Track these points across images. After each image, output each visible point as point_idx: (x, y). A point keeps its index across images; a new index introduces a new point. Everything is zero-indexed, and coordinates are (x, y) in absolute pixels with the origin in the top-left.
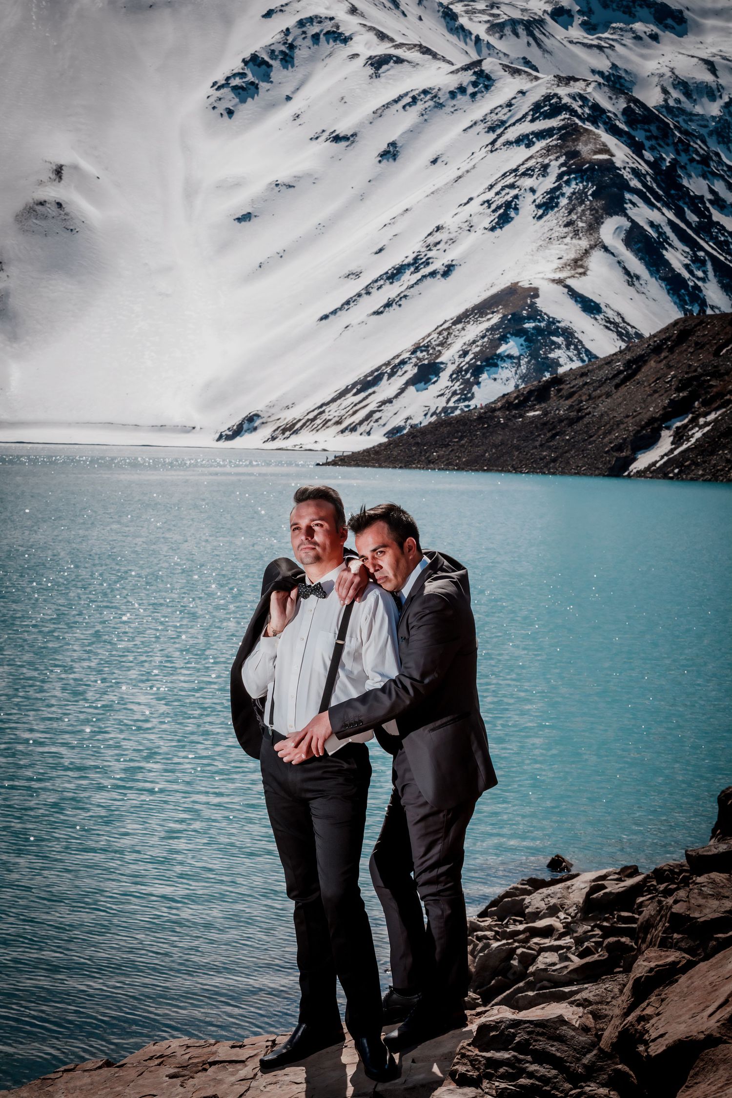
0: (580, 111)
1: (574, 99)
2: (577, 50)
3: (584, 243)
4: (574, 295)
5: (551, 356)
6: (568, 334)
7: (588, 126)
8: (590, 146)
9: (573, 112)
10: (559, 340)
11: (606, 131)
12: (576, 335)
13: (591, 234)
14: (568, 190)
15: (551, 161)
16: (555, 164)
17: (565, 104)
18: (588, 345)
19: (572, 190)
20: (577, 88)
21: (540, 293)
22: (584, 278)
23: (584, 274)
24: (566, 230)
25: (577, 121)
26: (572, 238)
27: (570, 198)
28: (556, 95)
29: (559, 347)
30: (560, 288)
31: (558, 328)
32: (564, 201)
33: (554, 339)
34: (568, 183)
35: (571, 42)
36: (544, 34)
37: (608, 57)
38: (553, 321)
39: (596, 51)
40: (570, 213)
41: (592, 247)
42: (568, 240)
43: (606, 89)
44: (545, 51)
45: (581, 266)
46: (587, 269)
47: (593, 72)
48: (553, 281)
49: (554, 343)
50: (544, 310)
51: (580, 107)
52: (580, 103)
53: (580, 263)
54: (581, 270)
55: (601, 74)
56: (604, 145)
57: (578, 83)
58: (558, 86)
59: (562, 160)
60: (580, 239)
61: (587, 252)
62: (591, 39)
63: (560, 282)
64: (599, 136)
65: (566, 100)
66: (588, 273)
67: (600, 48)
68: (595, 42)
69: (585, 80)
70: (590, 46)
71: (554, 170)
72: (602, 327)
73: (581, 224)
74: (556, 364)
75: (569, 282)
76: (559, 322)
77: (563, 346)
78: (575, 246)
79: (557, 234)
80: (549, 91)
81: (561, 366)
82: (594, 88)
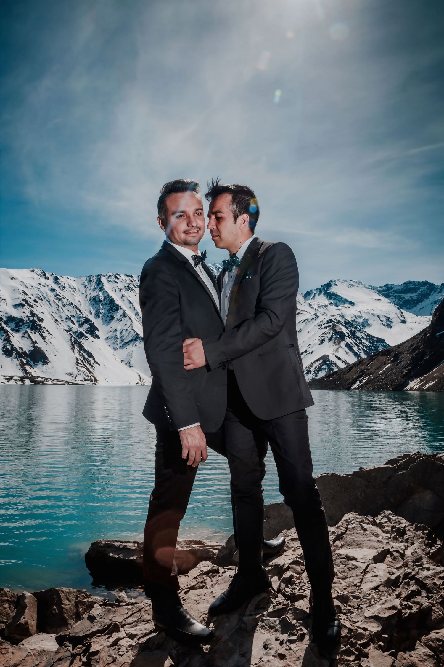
0: (336, 322)
1: (335, 319)
2: (335, 310)
3: (338, 347)
4: (336, 356)
6: (335, 364)
7: (337, 324)
8: (338, 328)
9: (334, 322)
12: (337, 364)
13: (339, 345)
14: (334, 337)
15: (331, 331)
18: (339, 366)
20: (335, 317)
21: (330, 356)
24: (334, 344)
25: (335, 324)
28: (331, 319)
29: (333, 366)
32: (333, 339)
34: (334, 335)
35: (333, 309)
36: (328, 308)
38: (332, 362)
40: (335, 341)
42: (334, 346)
43: (341, 317)
44: (329, 311)
50: (331, 359)
53: (337, 350)
54: (337, 352)
55: (339, 315)
56: (341, 328)
58: (331, 317)
59: (333, 331)
61: (338, 348)
62: (337, 308)
63: (333, 354)
64: (340, 326)
65: (333, 320)
66: (339, 352)
67: (339, 310)
71: (331, 333)
72: (342, 362)
73: (337, 343)
74: (333, 369)
75: (335, 354)
77: (335, 366)
78: (336, 347)
79: (332, 345)
82: (338, 317)
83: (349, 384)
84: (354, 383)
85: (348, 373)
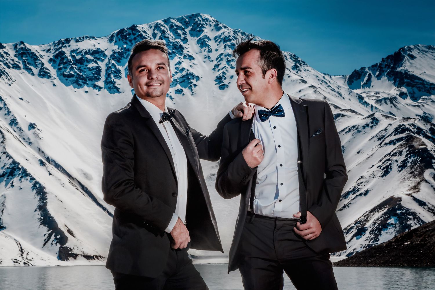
0: (413, 130)
1: (410, 125)
2: (410, 108)
3: (418, 180)
4: (415, 199)
5: (408, 223)
6: (414, 214)
7: (416, 135)
8: (418, 143)
9: (410, 131)
10: (411, 217)
11: (423, 137)
12: (417, 215)
13: (420, 176)
14: (410, 160)
15: (403, 149)
16: (404, 151)
17: (407, 128)
18: (422, 218)
19: (412, 160)
20: (411, 121)
21: (402, 199)
22: (418, 193)
23: (419, 191)
24: (410, 175)
25: (412, 134)
26: (413, 178)
27: (411, 163)
28: (403, 125)
29: (411, 219)
30: (409, 197)
31: (410, 212)
32: (409, 164)
33: (409, 216)
34: (410, 157)
35: (407, 105)
36: (397, 103)
37: (422, 110)
38: (408, 210)
39: (417, 107)
40: (411, 169)
41: (421, 181)
42: (411, 179)
43: (422, 121)
44: (398, 109)
45: (417, 188)
46: (420, 190)
47: (417, 115)
48: (407, 194)
49: (409, 218)
50: (404, 206)
51: (413, 128)
52: (413, 127)
53: (417, 187)
54: (417, 190)
55: (419, 116)
56: (423, 142)
58: (404, 121)
59: (407, 149)
60: (416, 178)
61: (419, 183)
62: (415, 103)
63: (409, 195)
64: (420, 139)
65: (407, 126)
66: (420, 191)
67: (419, 106)
68: (417, 104)
69: (414, 119)
70: (415, 106)
71: (404, 153)
72: (427, 211)
73: (416, 173)
74: (410, 226)
75: (413, 195)
76: (410, 210)
77: (412, 219)
78: (414, 181)
79: (407, 177)
80: (400, 123)
81: (412, 227)
82: (418, 121)
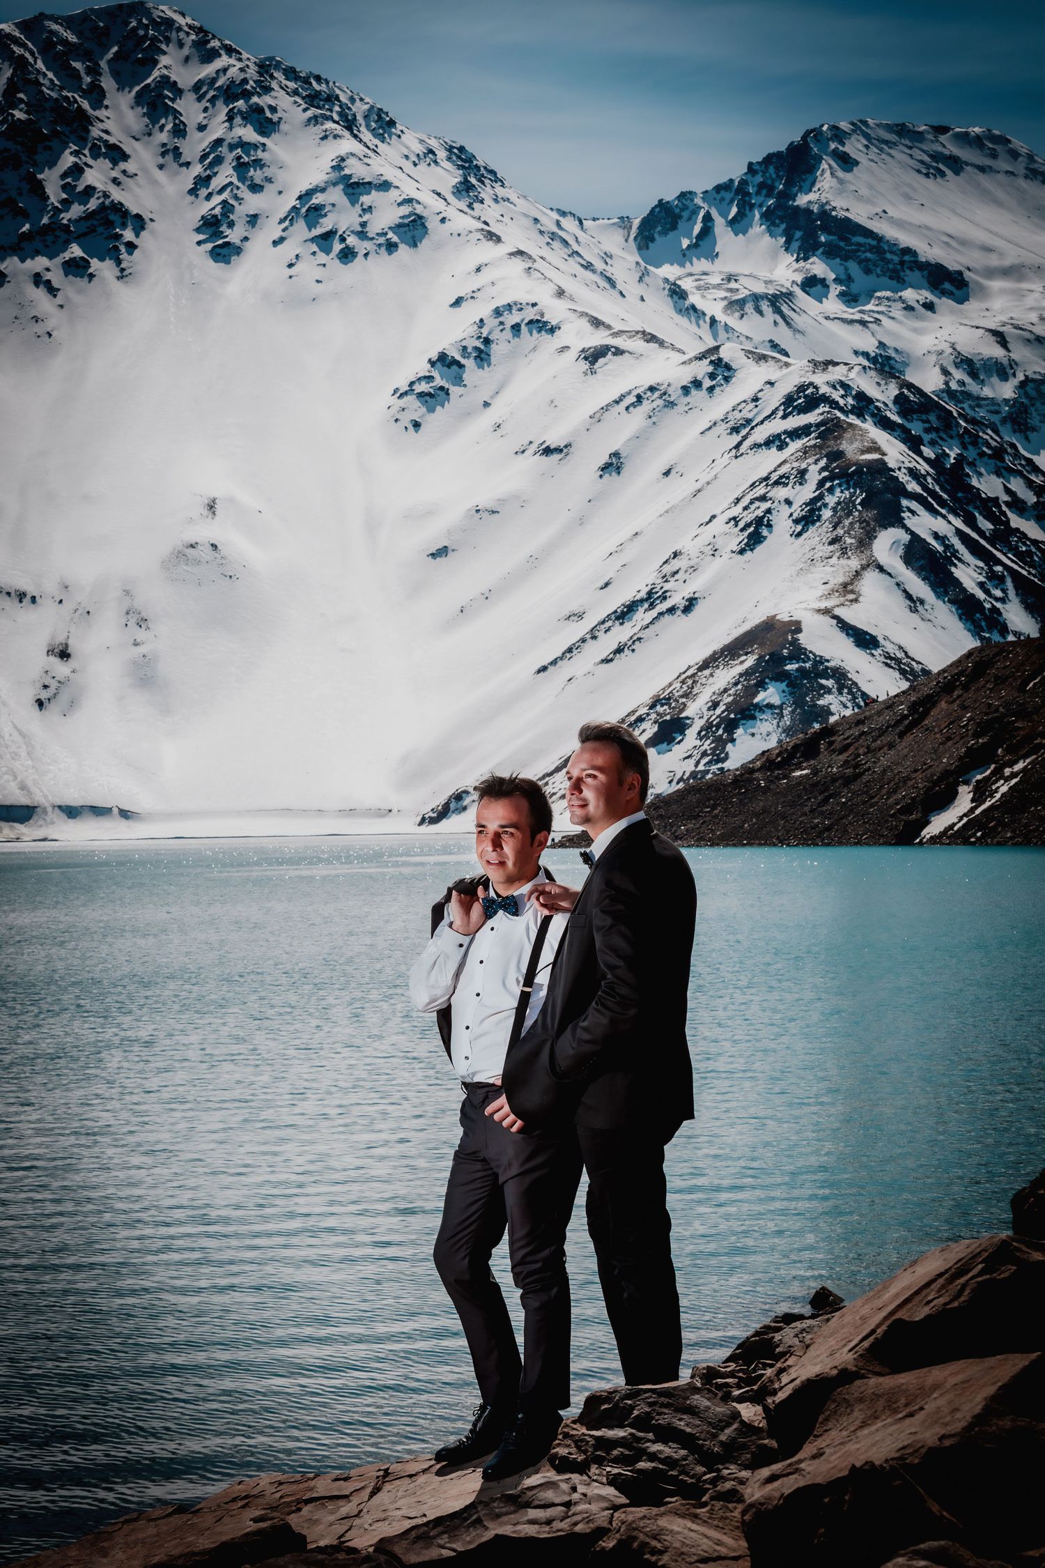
0: (842, 402)
1: (834, 387)
2: (837, 328)
3: (854, 563)
4: (846, 627)
5: (820, 702)
6: (840, 675)
7: (852, 419)
8: (857, 445)
9: (834, 404)
10: (829, 683)
11: (875, 425)
12: (849, 675)
13: (862, 552)
14: (831, 500)
15: (809, 465)
16: (814, 469)
17: (824, 395)
18: (865, 688)
19: (836, 500)
20: (837, 373)
21: (803, 627)
22: (855, 605)
23: (856, 600)
24: (831, 548)
25: (839, 414)
26: (839, 558)
27: (834, 509)
28: (811, 384)
29: (829, 691)
30: (827, 620)
31: (827, 668)
32: (827, 514)
33: (823, 682)
34: (831, 491)
35: (827, 318)
36: (794, 310)
37: (873, 334)
38: (820, 661)
39: (858, 327)
40: (835, 527)
41: (864, 568)
42: (834, 560)
43: (873, 373)
44: (796, 331)
45: (852, 592)
46: (859, 595)
47: (856, 353)
48: (819, 611)
49: (823, 687)
50: (809, 648)
51: (842, 397)
52: (842, 392)
53: (850, 587)
54: (851, 597)
55: (866, 355)
56: (874, 442)
57: (837, 368)
58: (814, 372)
59: (823, 462)
60: (849, 558)
61: (858, 574)
62: (852, 313)
63: (826, 611)
64: (866, 432)
65: (824, 389)
66: (861, 599)
67: (863, 323)
68: (857, 317)
69: (846, 364)
70: (851, 322)
71: (814, 476)
72: (881, 665)
73: (849, 541)
74: (827, 712)
75: (837, 612)
76: (828, 661)
77: (834, 690)
78: (843, 567)
79: (821, 554)
80: (803, 380)
81: (833, 714)
82: (858, 373)
83: (907, 810)
84: (945, 800)
85: (901, 735)
